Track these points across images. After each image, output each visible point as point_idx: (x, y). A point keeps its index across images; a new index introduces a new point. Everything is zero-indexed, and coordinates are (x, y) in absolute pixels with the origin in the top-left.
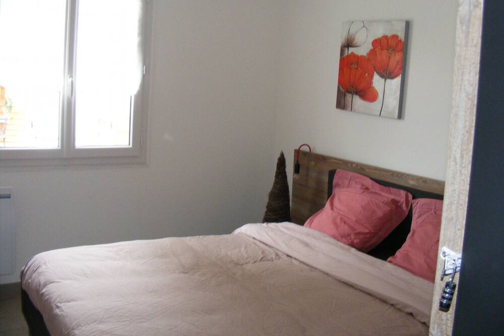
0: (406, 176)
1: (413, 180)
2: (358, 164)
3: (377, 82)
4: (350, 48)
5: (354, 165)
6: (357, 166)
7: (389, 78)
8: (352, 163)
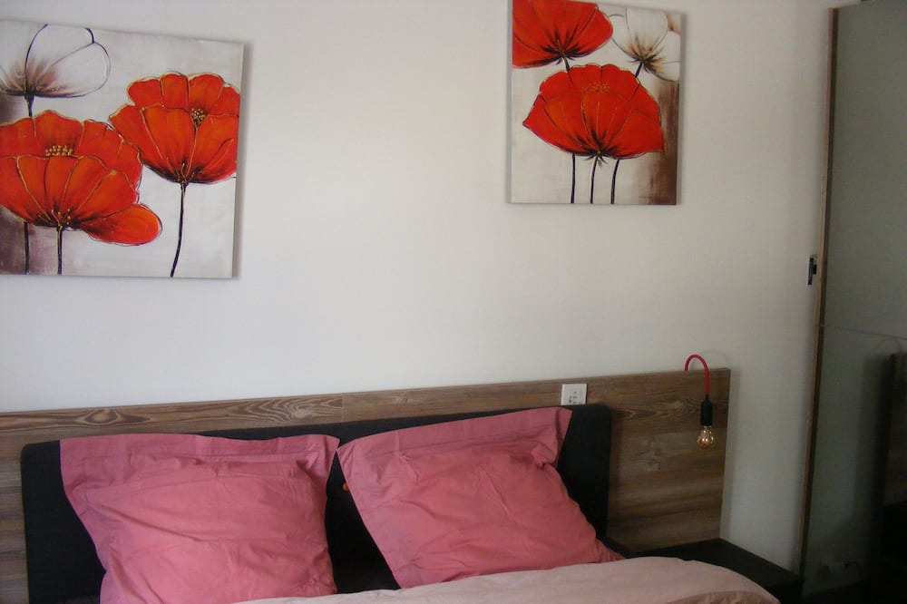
0: (281, 406)
1: (304, 407)
2: (113, 412)
3: (154, 191)
4: (37, 100)
5: (99, 417)
6: (115, 417)
7: (196, 181)
8: (89, 414)
